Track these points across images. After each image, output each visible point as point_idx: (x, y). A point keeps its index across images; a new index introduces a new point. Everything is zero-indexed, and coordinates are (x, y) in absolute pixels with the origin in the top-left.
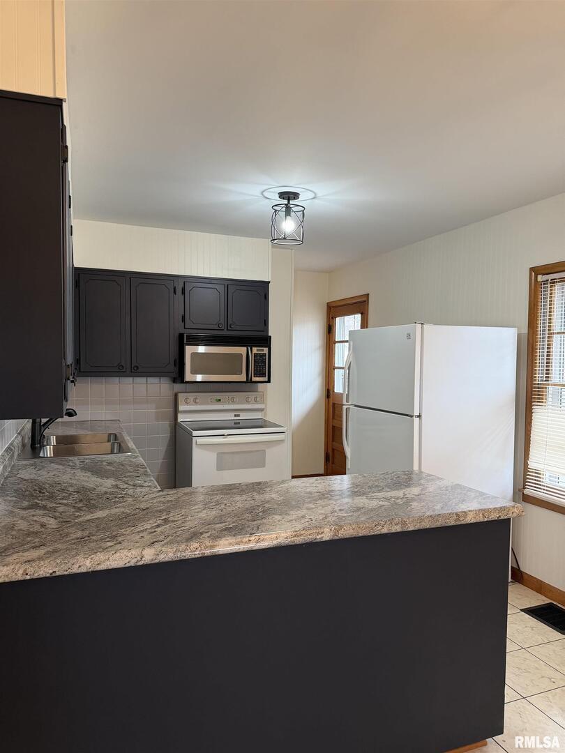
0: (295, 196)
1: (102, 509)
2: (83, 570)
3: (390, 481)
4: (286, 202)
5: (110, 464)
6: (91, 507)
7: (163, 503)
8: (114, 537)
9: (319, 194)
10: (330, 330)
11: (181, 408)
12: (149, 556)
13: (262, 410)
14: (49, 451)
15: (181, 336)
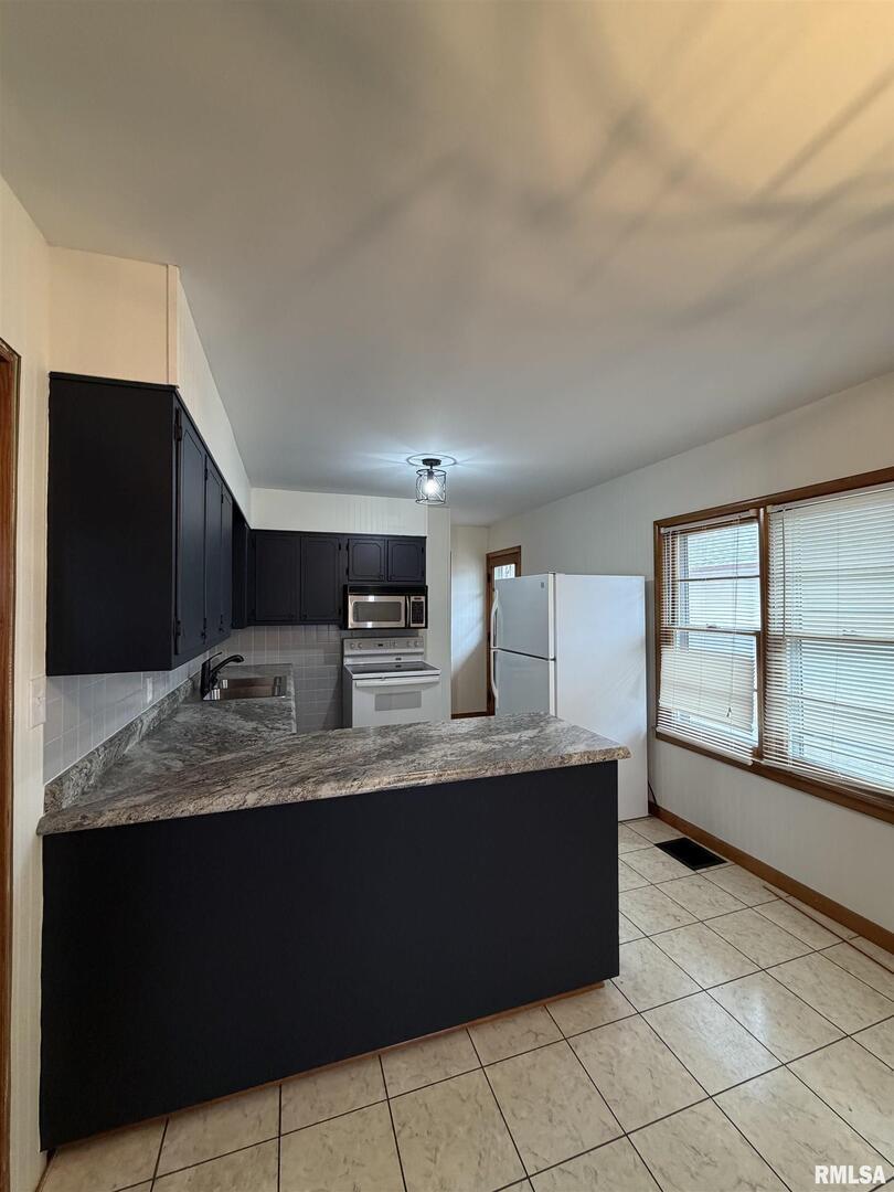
0: (437, 462)
1: (231, 752)
2: (186, 814)
3: (512, 723)
4: (429, 467)
5: (261, 707)
6: (222, 750)
7: (289, 746)
8: (225, 782)
9: (458, 460)
10: (489, 578)
11: (346, 653)
12: (252, 800)
13: (422, 654)
14: (216, 694)
15: (345, 587)
